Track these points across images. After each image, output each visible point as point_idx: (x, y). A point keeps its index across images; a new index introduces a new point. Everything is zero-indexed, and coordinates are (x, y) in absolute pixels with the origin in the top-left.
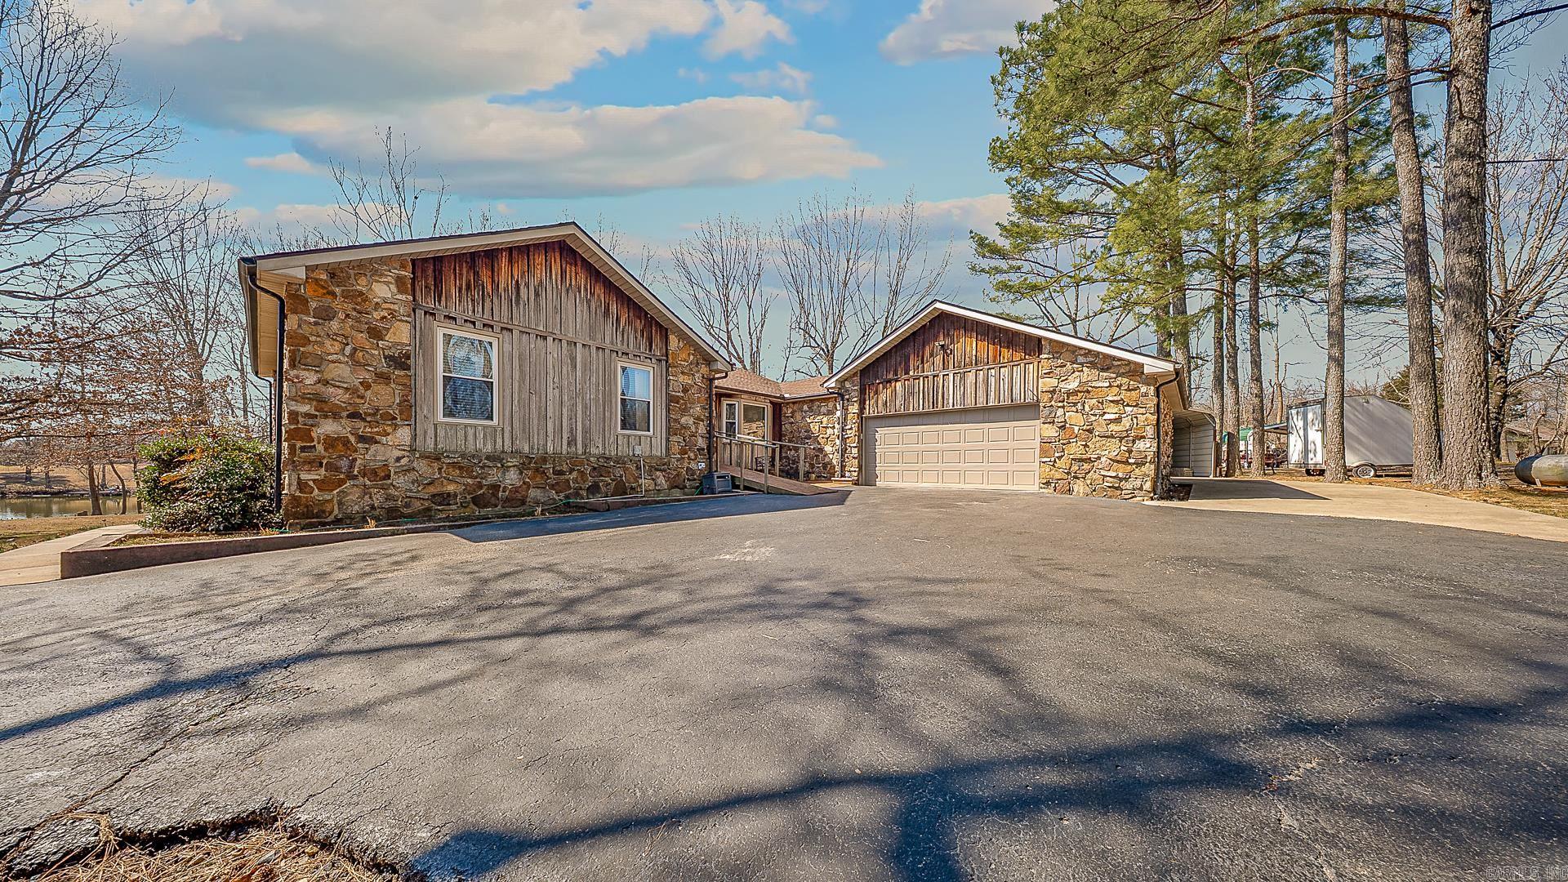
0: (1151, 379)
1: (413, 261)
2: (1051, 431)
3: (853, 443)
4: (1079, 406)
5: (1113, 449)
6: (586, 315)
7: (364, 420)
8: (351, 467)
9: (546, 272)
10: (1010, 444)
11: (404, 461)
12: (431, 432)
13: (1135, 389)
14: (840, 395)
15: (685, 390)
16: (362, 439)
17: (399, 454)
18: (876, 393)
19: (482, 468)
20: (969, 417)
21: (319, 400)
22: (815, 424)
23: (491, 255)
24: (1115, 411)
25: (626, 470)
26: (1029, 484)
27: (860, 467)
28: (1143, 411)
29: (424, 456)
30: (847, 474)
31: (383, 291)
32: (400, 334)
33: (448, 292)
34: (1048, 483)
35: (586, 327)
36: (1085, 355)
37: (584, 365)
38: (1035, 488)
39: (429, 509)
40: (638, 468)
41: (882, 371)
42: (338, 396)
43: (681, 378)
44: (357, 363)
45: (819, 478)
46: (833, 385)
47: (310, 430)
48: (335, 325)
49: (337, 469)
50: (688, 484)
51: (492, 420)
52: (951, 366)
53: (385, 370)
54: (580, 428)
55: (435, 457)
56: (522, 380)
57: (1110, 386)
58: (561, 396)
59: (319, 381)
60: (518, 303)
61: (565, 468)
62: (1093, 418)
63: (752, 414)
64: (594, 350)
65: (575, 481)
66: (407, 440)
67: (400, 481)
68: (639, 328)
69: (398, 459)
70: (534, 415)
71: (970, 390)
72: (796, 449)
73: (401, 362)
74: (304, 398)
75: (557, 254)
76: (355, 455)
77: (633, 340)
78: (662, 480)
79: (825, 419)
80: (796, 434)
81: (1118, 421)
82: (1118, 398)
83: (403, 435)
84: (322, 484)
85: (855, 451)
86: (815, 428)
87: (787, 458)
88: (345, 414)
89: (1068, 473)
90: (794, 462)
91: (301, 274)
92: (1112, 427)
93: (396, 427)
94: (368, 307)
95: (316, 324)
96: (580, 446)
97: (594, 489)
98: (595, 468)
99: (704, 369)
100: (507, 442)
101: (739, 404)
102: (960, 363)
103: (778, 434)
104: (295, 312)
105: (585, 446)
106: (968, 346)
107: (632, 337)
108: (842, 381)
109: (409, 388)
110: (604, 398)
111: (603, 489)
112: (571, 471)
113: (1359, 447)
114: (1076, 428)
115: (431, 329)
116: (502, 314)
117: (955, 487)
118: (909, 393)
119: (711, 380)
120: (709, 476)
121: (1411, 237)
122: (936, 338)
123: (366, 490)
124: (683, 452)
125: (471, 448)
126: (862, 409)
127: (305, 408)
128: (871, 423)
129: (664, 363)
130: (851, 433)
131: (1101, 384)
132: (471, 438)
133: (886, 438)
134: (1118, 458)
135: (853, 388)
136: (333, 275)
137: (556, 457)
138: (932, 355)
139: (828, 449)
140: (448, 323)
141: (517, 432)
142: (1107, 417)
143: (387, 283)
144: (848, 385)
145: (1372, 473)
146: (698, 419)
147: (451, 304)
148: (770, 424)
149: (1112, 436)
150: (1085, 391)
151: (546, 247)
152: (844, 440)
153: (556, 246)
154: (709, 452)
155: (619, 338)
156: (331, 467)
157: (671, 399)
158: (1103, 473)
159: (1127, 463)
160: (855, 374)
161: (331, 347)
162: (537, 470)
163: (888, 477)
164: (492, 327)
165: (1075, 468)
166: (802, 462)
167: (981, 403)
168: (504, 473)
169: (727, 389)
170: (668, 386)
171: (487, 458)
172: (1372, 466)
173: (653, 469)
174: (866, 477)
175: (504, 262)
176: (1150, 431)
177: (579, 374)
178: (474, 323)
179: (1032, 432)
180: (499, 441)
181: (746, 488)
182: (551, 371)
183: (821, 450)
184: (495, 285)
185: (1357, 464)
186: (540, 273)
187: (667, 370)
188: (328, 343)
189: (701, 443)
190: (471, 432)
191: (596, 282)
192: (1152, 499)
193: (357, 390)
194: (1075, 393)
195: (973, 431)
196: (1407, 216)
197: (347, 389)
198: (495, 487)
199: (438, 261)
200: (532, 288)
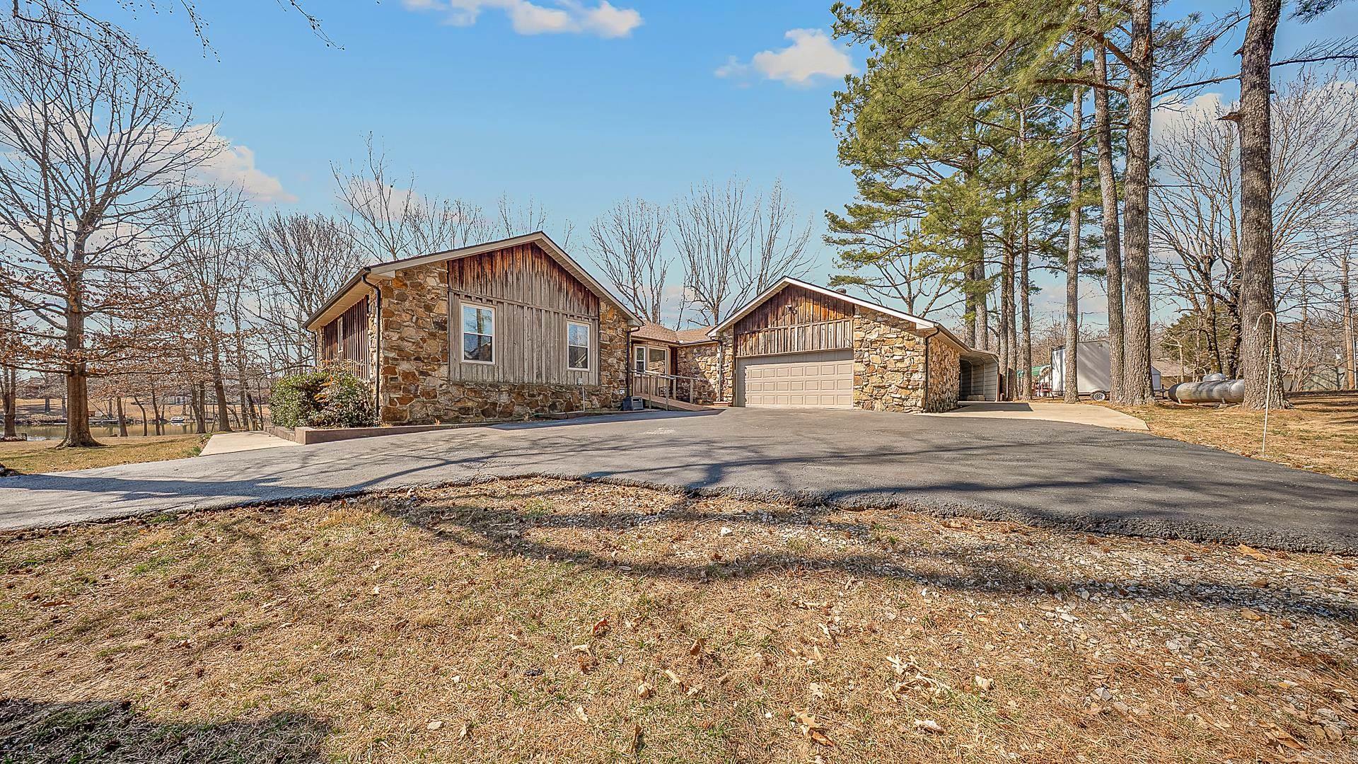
0: (922, 333)
1: (448, 262)
2: (861, 368)
3: (729, 376)
4: (878, 351)
5: (899, 379)
6: (547, 292)
7: (423, 362)
8: (416, 390)
9: (524, 263)
10: (836, 377)
11: (444, 387)
12: (458, 370)
13: (912, 340)
14: (720, 342)
15: (611, 340)
16: (422, 373)
17: (442, 382)
18: (745, 340)
19: (487, 392)
20: (809, 357)
21: (400, 350)
22: (702, 362)
23: (491, 255)
24: (900, 353)
25: (573, 394)
26: (846, 404)
27: (734, 394)
28: (917, 354)
29: (455, 384)
30: (725, 399)
31: (432, 282)
32: (441, 308)
33: (467, 279)
34: (859, 403)
35: (547, 299)
36: (882, 316)
37: (546, 324)
38: (851, 407)
39: (458, 417)
40: (581, 393)
41: (749, 325)
42: (409, 347)
43: (608, 332)
44: (419, 327)
45: (705, 402)
46: (715, 335)
47: (395, 368)
48: (407, 303)
49: (409, 391)
50: (613, 404)
51: (491, 361)
52: (796, 322)
53: (434, 331)
54: (544, 366)
55: (461, 384)
56: (509, 335)
57: (897, 337)
58: (532, 345)
59: (399, 338)
60: (506, 286)
61: (535, 392)
62: (887, 359)
63: (656, 356)
64: (552, 314)
65: (542, 401)
66: (446, 374)
67: (442, 399)
68: (581, 297)
69: (441, 386)
70: (517, 358)
71: (809, 339)
72: (688, 381)
73: (442, 325)
74: (392, 349)
75: (530, 252)
76: (418, 383)
77: (577, 307)
78: (596, 402)
79: (709, 360)
80: (688, 370)
81: (902, 360)
82: (901, 345)
83: (444, 370)
84: (402, 401)
85: (730, 382)
86: (702, 366)
87: (682, 388)
88: (413, 358)
89: (871, 396)
90: (687, 391)
91: (393, 275)
92: (899, 364)
93: (440, 365)
94: (425, 292)
95: (398, 303)
96: (544, 378)
97: (553, 407)
98: (553, 393)
99: (624, 325)
100: (501, 376)
101: (646, 349)
102: (802, 320)
103: (675, 370)
104: (386, 297)
105: (547, 378)
106: (807, 308)
107: (576, 304)
108: (721, 332)
109: (446, 342)
110: (559, 345)
111: (559, 407)
112: (540, 394)
113: (1096, 378)
114: (876, 366)
115: (457, 304)
116: (497, 292)
117: (798, 407)
118: (768, 341)
119: (628, 333)
120: (627, 398)
121: (1109, 233)
122: (786, 303)
123: (424, 405)
124: (610, 383)
125: (480, 379)
126: (735, 352)
127: (392, 355)
128: (742, 363)
129: (597, 321)
130: (727, 369)
131: (891, 336)
132: (480, 372)
133: (752, 371)
134: (902, 385)
135: (729, 337)
136: (406, 274)
137: (530, 385)
138: (783, 314)
139: (712, 381)
140: (467, 300)
141: (507, 369)
142: (895, 358)
143: (434, 277)
144: (725, 334)
145: (1104, 397)
146: (620, 359)
147: (469, 288)
148: (669, 362)
149: (898, 371)
150: (882, 340)
151: (523, 247)
152: (722, 374)
153: (529, 247)
154: (627, 383)
155: (568, 306)
156: (405, 390)
157: (602, 346)
158: (893, 395)
159: (907, 388)
160: (730, 327)
161: (406, 317)
162: (519, 394)
163: (754, 400)
164: (492, 301)
165: (875, 392)
166: (691, 390)
167: (816, 348)
168: (499, 395)
169: (638, 337)
170: (599, 337)
171: (490, 385)
172: (1104, 392)
173: (590, 394)
174: (738, 400)
175: (499, 258)
176: (921, 367)
177: (543, 330)
178: (481, 299)
179: (849, 368)
180: (496, 374)
181: (653, 408)
182: (526, 328)
183: (707, 382)
184: (493, 274)
185: (1094, 391)
186: (519, 264)
187: (599, 326)
188: (404, 315)
189: (622, 376)
190: (480, 368)
191: (554, 267)
192: (922, 412)
193: (419, 343)
194: (876, 341)
195: (811, 367)
196: (1107, 219)
197: (414, 343)
198: (494, 404)
199: (461, 260)
200: (515, 275)
